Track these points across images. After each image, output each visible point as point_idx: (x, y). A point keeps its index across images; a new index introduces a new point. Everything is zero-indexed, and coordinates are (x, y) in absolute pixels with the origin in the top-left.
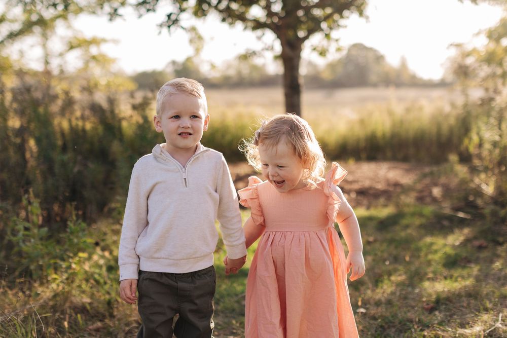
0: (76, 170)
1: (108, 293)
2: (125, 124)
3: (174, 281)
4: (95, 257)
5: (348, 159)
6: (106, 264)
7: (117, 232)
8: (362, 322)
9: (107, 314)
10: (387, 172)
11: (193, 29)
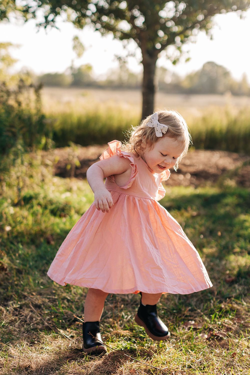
11: (76, 38)
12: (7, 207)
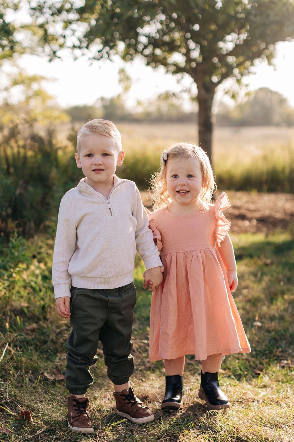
0: (18, 192)
1: (43, 299)
2: (60, 153)
3: (105, 296)
4: (32, 267)
5: (251, 190)
6: (41, 274)
7: (52, 247)
8: (258, 333)
9: (41, 317)
10: (284, 203)
11: (122, 71)
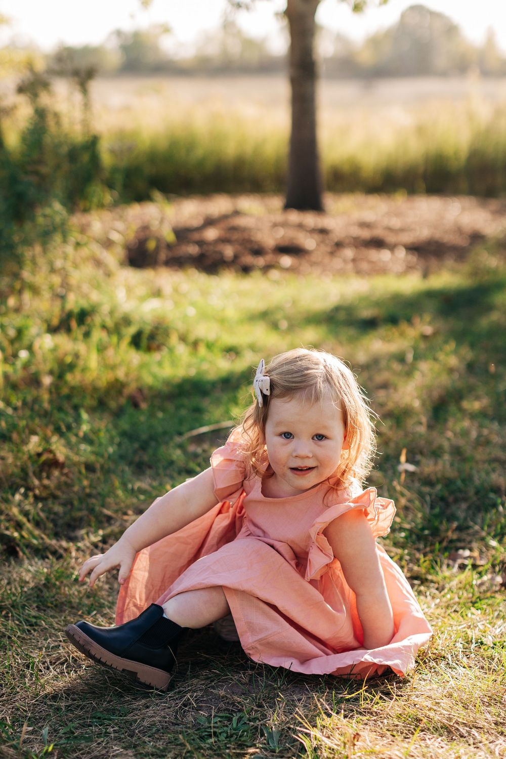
8: (407, 491)
12: (38, 335)
